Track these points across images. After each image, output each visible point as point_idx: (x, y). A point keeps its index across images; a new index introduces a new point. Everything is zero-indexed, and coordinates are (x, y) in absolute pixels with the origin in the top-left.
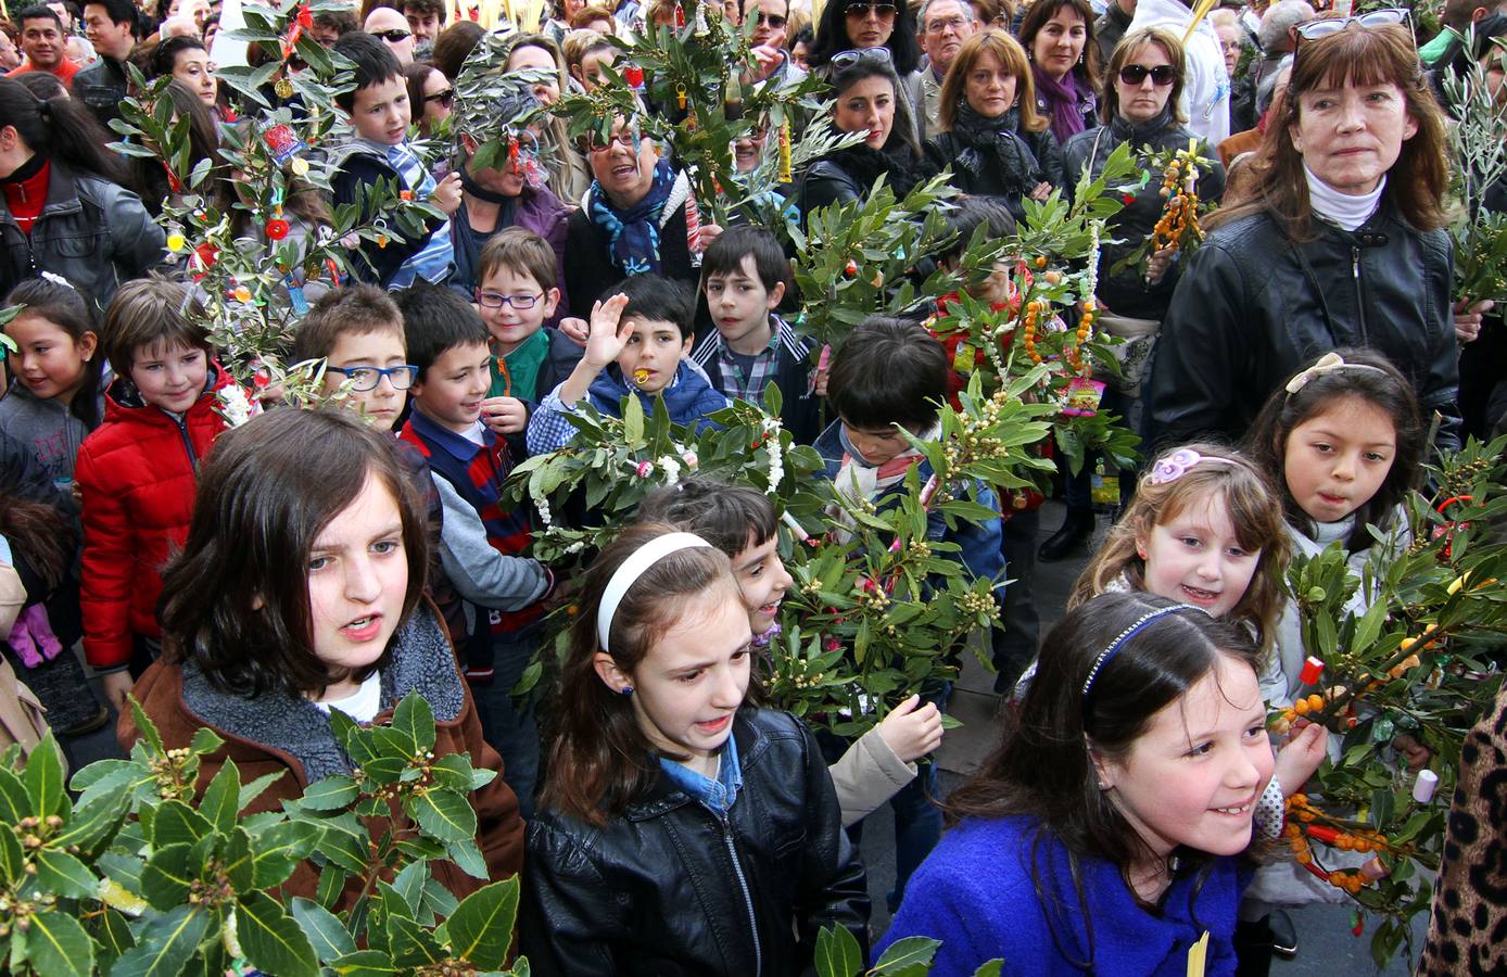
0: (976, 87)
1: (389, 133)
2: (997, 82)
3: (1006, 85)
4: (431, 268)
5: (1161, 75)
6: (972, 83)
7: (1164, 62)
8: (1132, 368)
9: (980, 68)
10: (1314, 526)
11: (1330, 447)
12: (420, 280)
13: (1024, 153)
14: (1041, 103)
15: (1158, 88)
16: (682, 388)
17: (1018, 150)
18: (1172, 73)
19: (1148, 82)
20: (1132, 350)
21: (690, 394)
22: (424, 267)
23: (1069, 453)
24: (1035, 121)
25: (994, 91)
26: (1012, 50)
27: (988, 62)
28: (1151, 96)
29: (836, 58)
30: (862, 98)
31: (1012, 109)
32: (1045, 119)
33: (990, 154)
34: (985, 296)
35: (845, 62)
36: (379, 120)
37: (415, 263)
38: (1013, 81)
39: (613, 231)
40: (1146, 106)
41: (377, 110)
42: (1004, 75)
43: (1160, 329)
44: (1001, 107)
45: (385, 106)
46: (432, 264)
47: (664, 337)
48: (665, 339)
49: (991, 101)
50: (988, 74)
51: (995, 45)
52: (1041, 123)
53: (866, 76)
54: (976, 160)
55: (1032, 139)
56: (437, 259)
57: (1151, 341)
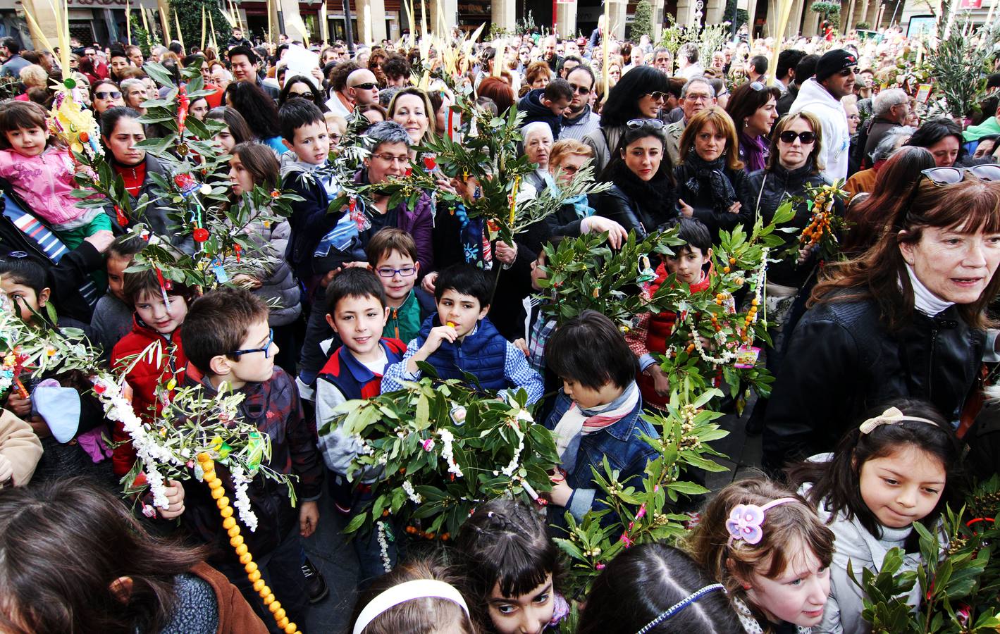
0: (701, 142)
1: (316, 156)
2: (713, 141)
3: (719, 143)
4: (340, 241)
5: (806, 138)
6: (698, 139)
7: (808, 130)
8: (780, 315)
9: (704, 131)
10: (880, 531)
11: (897, 481)
12: (333, 248)
13: (727, 185)
14: (741, 153)
15: (805, 145)
16: (477, 336)
17: (723, 182)
18: (813, 136)
19: (797, 141)
20: (780, 305)
21: (482, 340)
22: (336, 240)
23: (731, 383)
24: (738, 164)
25: (711, 146)
26: (725, 124)
27: (710, 128)
28: (799, 150)
29: (629, 123)
30: (642, 149)
31: (722, 156)
32: (743, 163)
33: (706, 183)
34: (687, 279)
35: (635, 126)
36: (308, 148)
37: (329, 238)
38: (724, 141)
39: (463, 222)
40: (795, 156)
41: (307, 142)
42: (718, 137)
43: (798, 293)
44: (714, 156)
45: (312, 139)
46: (341, 238)
47: (467, 305)
48: (468, 307)
49: (709, 152)
50: (709, 136)
51: (715, 118)
52: (740, 165)
53: (645, 136)
54: (697, 186)
55: (733, 175)
56: (344, 235)
57: (792, 300)
